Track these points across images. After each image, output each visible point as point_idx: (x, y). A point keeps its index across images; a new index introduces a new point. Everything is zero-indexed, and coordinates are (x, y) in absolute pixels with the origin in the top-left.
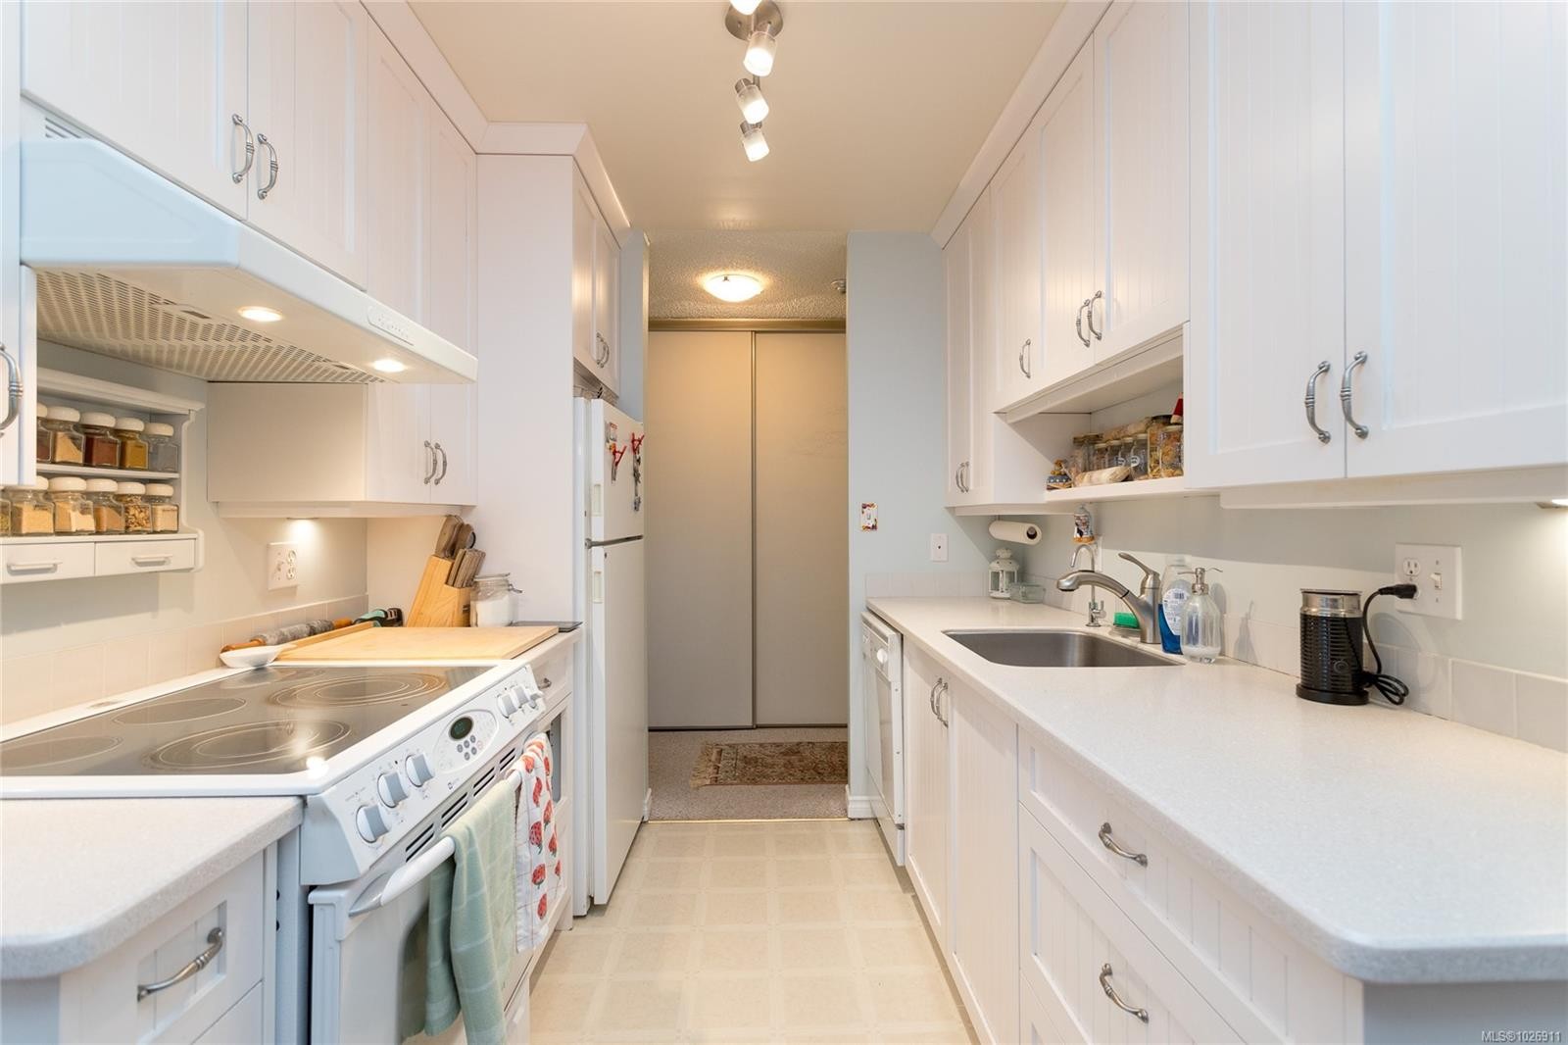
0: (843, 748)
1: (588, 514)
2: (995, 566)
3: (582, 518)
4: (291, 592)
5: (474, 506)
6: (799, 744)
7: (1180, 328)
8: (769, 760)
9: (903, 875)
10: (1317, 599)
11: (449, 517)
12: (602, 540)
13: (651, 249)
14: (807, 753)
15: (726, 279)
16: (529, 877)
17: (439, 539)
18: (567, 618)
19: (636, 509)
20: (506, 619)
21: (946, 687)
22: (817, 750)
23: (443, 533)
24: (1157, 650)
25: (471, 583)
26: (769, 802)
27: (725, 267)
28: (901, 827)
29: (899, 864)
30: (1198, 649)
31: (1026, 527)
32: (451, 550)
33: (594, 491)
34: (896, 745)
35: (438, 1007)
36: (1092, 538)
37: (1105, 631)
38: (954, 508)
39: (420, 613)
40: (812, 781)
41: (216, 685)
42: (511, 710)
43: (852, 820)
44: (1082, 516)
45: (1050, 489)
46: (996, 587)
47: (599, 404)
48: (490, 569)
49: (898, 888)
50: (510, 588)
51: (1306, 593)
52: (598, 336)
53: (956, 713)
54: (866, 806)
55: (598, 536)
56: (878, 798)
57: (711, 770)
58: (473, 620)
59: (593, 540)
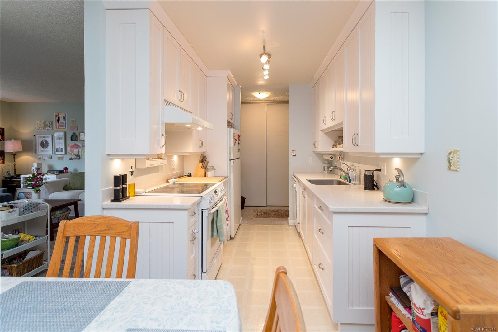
0: (288, 211)
1: (230, 153)
2: (324, 165)
3: (229, 154)
4: (174, 169)
5: (206, 152)
6: (278, 210)
7: (342, 122)
8: (270, 213)
9: (299, 234)
10: (367, 172)
11: (202, 154)
12: (233, 159)
13: (242, 89)
14: (280, 212)
15: (259, 94)
16: (226, 219)
17: (200, 158)
18: (226, 176)
19: (239, 151)
20: (213, 176)
21: (305, 190)
22: (282, 211)
23: (201, 157)
24: (348, 183)
25: (206, 168)
26: (270, 222)
27: (259, 91)
28: (299, 223)
29: (298, 232)
30: (354, 182)
31: (330, 156)
32: (202, 161)
33: (231, 148)
34: (298, 205)
35: (215, 234)
36: (342, 159)
37: (341, 180)
38: (314, 151)
39: (196, 174)
40: (281, 217)
41: (168, 186)
42: (221, 190)
43: (290, 225)
44: (340, 154)
45: (333, 148)
46: (324, 170)
47: (232, 129)
48: (209, 165)
49: (299, 237)
50: (214, 169)
51: (365, 170)
52: (231, 112)
53: (307, 195)
54: (293, 222)
55: (232, 158)
56: (295, 220)
57: (256, 215)
58: (207, 176)
59: (231, 159)
